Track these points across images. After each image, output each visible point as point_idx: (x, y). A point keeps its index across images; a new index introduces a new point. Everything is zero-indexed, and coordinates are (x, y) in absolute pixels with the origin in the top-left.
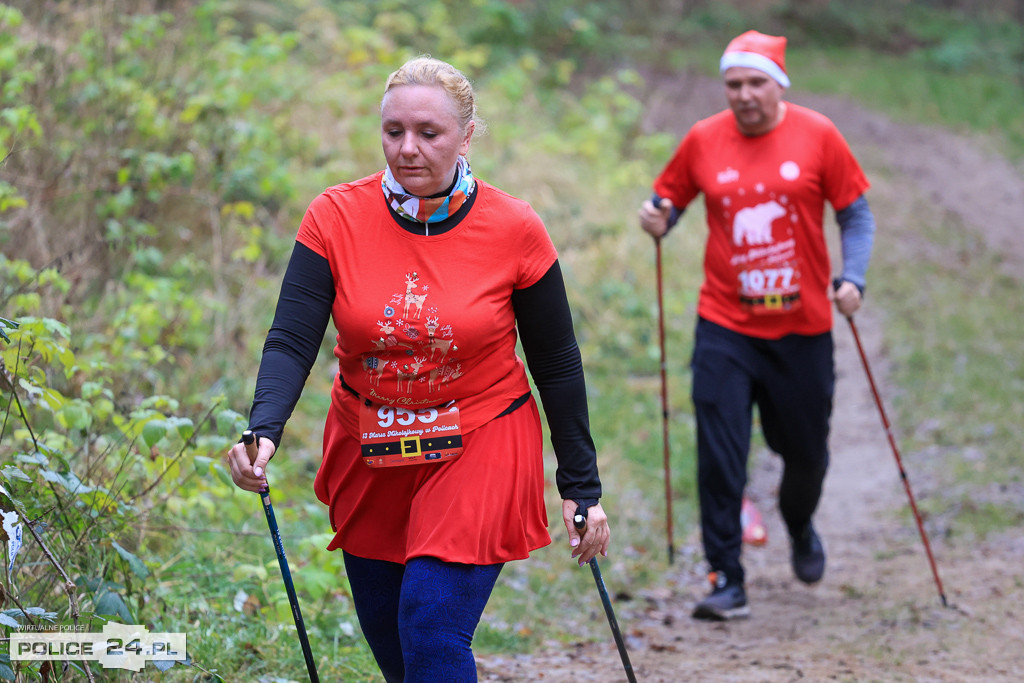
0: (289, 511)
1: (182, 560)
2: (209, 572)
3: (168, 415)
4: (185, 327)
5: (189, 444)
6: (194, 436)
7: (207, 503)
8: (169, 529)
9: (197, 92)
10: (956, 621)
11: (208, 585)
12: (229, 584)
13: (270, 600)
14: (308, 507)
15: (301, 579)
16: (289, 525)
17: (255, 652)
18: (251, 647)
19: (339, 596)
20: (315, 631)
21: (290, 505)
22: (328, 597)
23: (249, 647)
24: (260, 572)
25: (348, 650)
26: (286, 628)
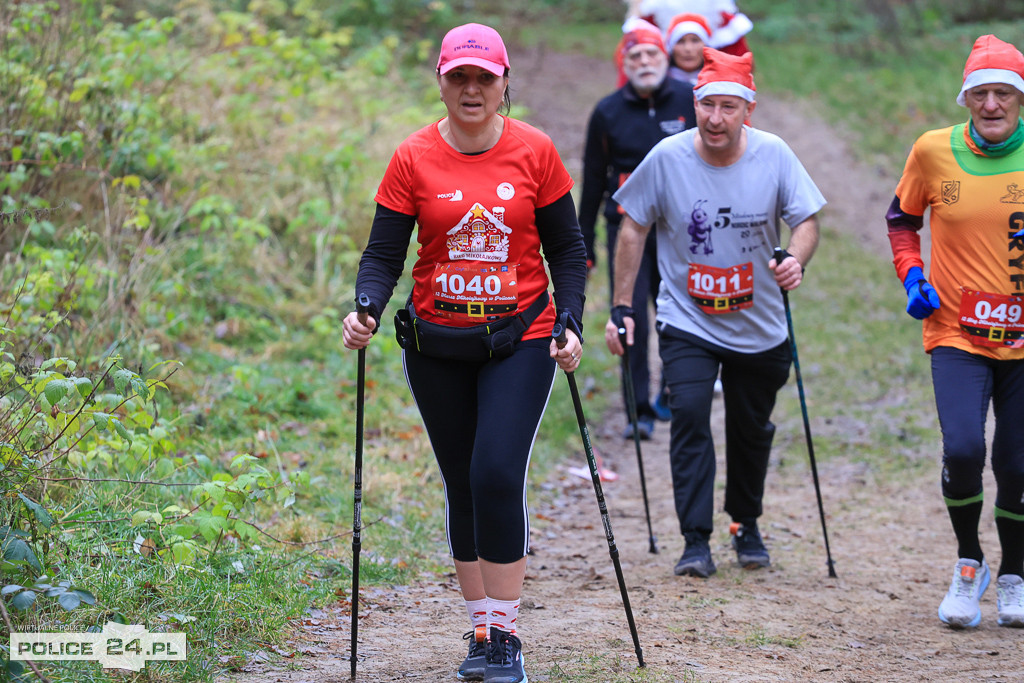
0: (179, 460)
1: (83, 508)
2: (109, 519)
3: (68, 375)
4: (78, 293)
5: (87, 401)
6: (93, 395)
7: (105, 455)
8: (70, 480)
9: (84, 75)
10: (790, 542)
11: (108, 530)
12: (128, 529)
13: (167, 543)
14: (198, 457)
15: (195, 523)
16: (182, 474)
17: (154, 591)
18: (150, 586)
19: (231, 539)
20: (209, 570)
21: (181, 455)
22: (220, 539)
23: (148, 586)
24: (157, 517)
25: (239, 586)
26: (182, 568)
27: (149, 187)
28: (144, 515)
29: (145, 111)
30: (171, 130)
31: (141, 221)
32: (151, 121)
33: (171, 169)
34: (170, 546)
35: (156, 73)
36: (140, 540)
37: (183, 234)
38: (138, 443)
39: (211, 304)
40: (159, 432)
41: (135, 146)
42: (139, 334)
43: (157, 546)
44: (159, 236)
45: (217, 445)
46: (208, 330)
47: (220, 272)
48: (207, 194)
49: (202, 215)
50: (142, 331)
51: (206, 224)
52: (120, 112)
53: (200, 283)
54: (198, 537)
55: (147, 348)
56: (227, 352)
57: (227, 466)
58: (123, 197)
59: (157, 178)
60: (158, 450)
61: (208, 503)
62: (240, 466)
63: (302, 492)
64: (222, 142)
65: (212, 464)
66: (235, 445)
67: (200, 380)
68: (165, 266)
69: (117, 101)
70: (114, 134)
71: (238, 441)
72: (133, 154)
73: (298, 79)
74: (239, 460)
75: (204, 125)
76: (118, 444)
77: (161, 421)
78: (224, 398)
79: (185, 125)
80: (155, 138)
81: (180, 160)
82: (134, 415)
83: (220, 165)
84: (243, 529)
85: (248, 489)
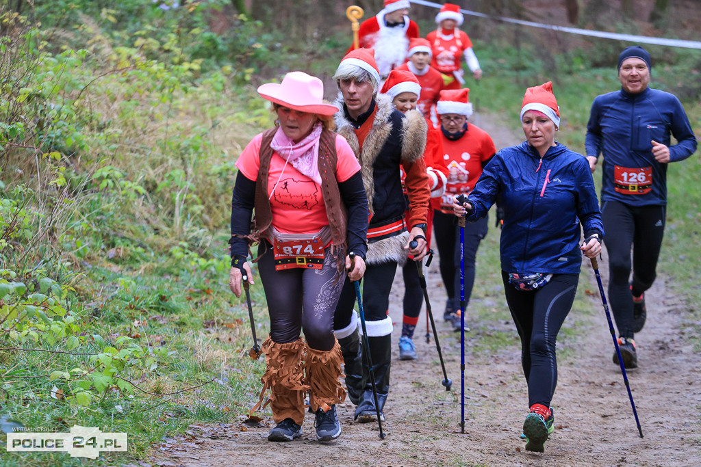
1: (19, 368)
2: (35, 375)
3: (10, 281)
5: (23, 298)
6: (26, 293)
7: (33, 334)
8: (11, 349)
11: (34, 383)
12: (47, 382)
13: (73, 392)
14: (94, 336)
15: (91, 379)
16: (84, 348)
17: (64, 423)
18: (61, 420)
19: (114, 390)
20: (100, 410)
21: (83, 335)
22: (108, 390)
23: (60, 420)
24: (67, 375)
25: (119, 421)
26: (83, 409)
27: (67, 159)
28: (58, 374)
29: (66, 110)
30: (82, 123)
31: (60, 181)
32: (69, 116)
33: (82, 148)
34: (75, 395)
35: (74, 86)
36: (55, 389)
37: (88, 190)
38: (55, 327)
39: (106, 237)
40: (70, 319)
41: (58, 132)
42: (58, 255)
43: (66, 393)
44: (73, 192)
45: (107, 329)
46: (103, 253)
47: (112, 216)
48: (104, 165)
49: (101, 178)
50: (60, 253)
51: (104, 184)
52: (49, 109)
53: (99, 222)
54: (93, 389)
55: (62, 264)
56: (115, 268)
57: (113, 342)
58: (49, 165)
59: (72, 153)
60: (69, 331)
61: (101, 367)
62: (122, 344)
63: (161, 361)
64: (116, 131)
65: (103, 341)
66: (119, 329)
67: (97, 286)
68: (76, 211)
69: (47, 103)
70: (45, 125)
71: (122, 326)
72: (57, 137)
73: (166, 91)
74: (121, 339)
75: (104, 120)
76: (42, 327)
77: (70, 312)
78: (112, 297)
79: (91, 119)
80: (72, 127)
81: (88, 142)
82: (54, 308)
83: (114, 146)
84: (123, 384)
85: (127, 357)
